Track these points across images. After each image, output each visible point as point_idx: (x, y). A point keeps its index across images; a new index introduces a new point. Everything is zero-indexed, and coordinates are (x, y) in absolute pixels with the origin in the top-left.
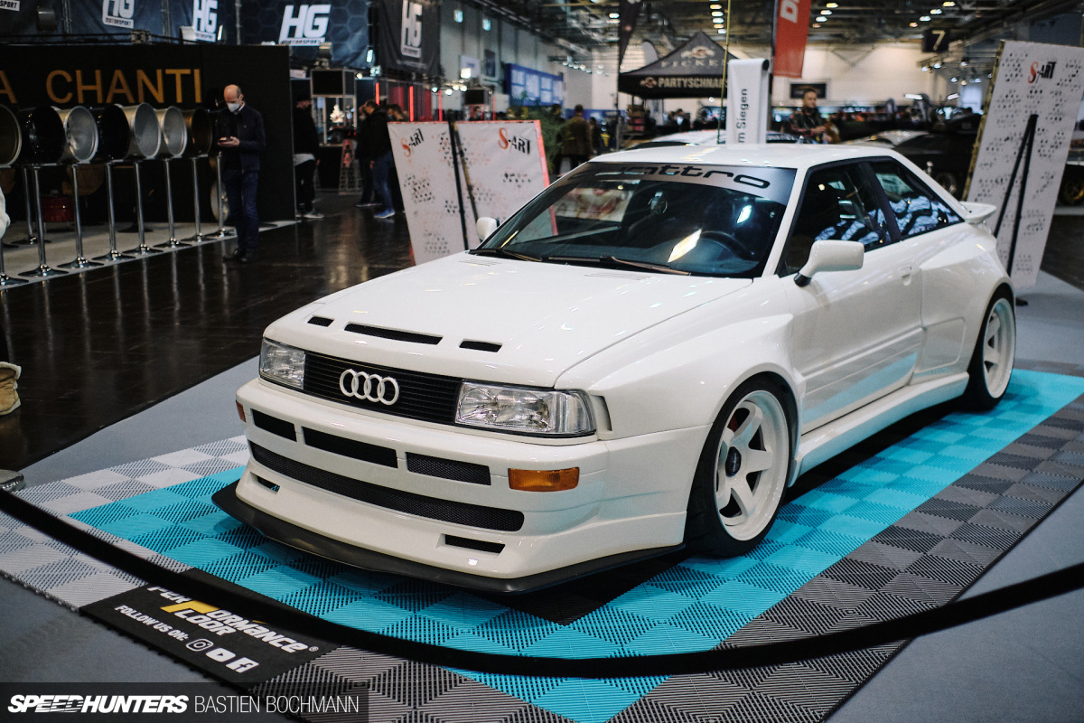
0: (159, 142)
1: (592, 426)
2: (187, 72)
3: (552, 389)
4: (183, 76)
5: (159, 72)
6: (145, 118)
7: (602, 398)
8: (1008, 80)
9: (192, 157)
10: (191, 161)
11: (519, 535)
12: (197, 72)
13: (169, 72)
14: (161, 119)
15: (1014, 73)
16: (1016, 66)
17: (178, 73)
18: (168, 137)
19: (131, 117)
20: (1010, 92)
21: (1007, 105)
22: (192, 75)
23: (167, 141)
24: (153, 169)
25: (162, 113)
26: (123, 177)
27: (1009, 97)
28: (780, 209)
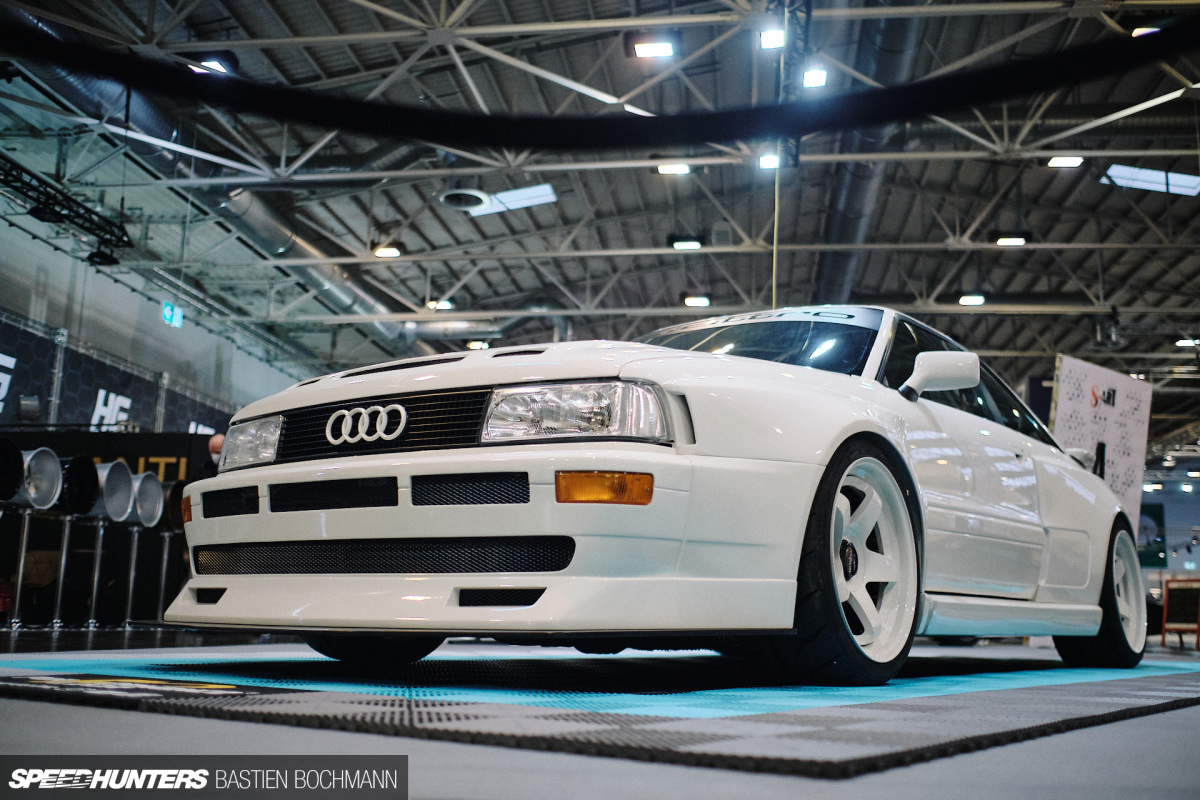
0: (129, 510)
1: (668, 434)
2: (173, 460)
3: (617, 378)
4: (168, 465)
5: (142, 461)
6: (119, 477)
7: (683, 399)
8: (1070, 399)
9: (165, 531)
10: (163, 538)
11: (565, 575)
12: (183, 461)
13: (152, 460)
14: (136, 485)
15: (1076, 393)
16: (1077, 385)
17: (162, 461)
18: (142, 507)
19: (103, 474)
20: (1074, 412)
21: (1073, 426)
22: (177, 465)
23: (139, 511)
24: (118, 533)
25: (137, 479)
26: (83, 535)
27: (1074, 418)
28: (872, 335)
